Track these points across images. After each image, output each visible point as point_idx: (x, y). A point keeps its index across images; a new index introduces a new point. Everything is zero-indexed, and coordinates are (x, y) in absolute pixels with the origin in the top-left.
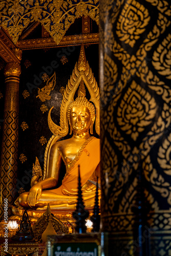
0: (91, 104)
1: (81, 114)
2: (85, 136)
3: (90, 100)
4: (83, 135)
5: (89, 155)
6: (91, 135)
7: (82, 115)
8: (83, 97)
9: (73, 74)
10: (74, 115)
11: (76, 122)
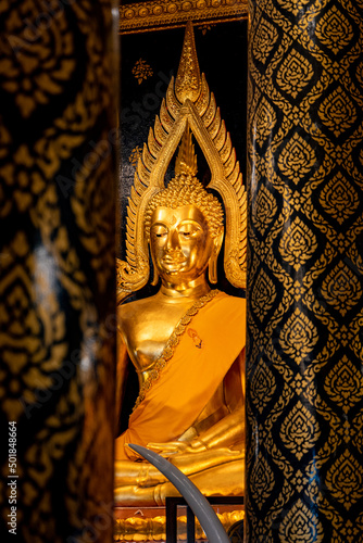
0: (210, 196)
1: (179, 227)
2: (195, 289)
3: (210, 186)
4: (188, 287)
5: (199, 346)
6: (213, 287)
7: (183, 230)
8: (189, 178)
9: (163, 111)
10: (160, 230)
11: (165, 252)
